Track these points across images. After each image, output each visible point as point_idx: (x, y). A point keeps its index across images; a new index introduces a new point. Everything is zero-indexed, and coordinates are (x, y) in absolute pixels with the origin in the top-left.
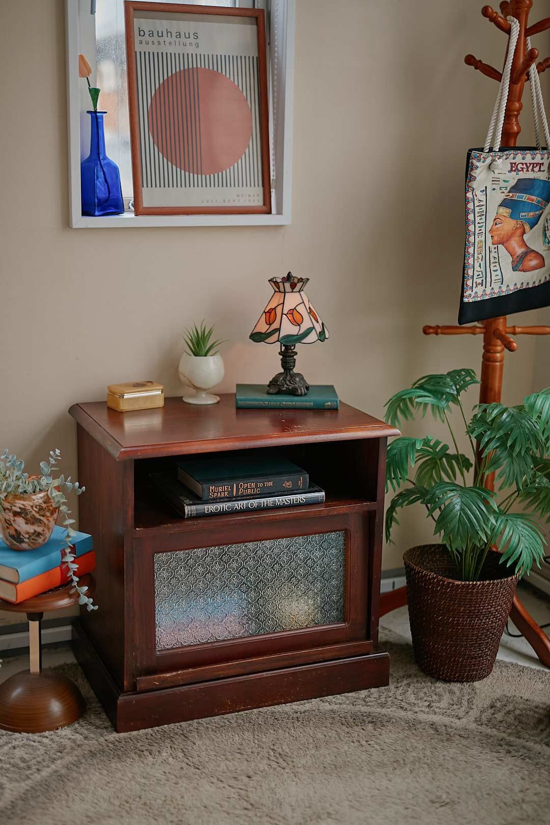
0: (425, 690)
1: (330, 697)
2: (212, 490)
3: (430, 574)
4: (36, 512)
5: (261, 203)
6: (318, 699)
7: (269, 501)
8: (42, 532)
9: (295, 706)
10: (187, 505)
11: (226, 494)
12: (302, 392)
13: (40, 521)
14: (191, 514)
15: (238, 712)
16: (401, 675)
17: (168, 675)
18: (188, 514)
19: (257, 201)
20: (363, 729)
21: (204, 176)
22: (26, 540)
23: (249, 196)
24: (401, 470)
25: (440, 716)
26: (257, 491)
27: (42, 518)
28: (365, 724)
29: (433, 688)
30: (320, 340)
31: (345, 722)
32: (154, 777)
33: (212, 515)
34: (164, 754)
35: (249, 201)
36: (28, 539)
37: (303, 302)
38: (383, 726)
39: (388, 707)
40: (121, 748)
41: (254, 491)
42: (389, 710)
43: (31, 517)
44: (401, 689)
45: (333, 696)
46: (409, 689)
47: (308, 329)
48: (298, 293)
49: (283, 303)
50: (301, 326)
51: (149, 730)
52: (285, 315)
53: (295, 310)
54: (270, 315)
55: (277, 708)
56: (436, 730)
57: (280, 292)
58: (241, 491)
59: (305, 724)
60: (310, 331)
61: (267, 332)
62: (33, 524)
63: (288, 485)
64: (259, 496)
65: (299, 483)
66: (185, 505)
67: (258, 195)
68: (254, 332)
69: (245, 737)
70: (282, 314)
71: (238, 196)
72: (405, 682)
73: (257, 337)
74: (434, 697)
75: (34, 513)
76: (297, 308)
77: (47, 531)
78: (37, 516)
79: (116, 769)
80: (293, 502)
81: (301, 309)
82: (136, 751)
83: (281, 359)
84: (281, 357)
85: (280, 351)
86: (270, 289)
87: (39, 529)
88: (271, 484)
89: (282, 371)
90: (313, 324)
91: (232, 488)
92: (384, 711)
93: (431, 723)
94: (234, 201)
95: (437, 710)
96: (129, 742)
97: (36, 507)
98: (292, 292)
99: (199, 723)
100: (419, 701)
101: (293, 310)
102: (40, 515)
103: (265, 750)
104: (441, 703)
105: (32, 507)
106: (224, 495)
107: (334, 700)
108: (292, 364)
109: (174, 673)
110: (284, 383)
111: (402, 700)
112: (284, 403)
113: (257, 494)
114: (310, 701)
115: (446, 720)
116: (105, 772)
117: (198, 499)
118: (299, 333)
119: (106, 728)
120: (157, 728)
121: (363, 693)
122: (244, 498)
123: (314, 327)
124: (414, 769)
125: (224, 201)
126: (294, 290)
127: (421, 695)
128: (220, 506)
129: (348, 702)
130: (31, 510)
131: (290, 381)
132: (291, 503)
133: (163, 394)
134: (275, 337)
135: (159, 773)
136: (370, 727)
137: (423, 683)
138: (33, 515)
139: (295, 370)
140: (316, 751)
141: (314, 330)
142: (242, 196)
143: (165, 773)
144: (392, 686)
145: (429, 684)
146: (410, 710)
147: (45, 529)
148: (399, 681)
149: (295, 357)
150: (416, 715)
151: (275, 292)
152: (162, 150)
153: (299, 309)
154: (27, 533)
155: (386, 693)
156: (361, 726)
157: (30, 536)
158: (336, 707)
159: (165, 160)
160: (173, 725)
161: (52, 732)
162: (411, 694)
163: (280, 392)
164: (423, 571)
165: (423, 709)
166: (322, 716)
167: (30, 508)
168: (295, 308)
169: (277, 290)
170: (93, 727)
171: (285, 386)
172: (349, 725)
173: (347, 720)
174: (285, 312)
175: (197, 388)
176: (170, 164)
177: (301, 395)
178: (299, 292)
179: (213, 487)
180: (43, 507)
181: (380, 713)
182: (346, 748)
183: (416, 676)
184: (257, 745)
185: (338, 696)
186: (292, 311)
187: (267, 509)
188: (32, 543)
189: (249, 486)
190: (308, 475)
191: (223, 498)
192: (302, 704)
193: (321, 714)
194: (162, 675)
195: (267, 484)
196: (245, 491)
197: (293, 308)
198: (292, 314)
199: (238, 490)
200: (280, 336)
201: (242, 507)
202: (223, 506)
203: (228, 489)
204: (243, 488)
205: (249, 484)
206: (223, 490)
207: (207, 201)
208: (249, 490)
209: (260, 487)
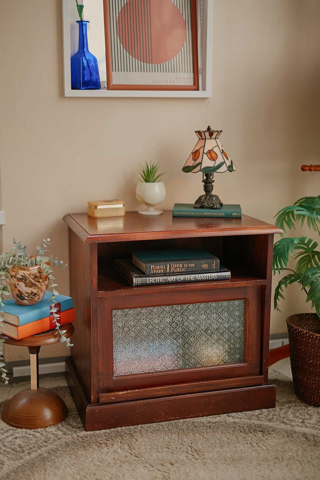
0: (301, 411)
1: (234, 414)
2: (153, 268)
3: (304, 331)
4: (32, 278)
5: (192, 84)
6: (225, 415)
7: (192, 277)
8: (37, 293)
9: (209, 419)
10: (135, 277)
11: (162, 271)
12: (217, 207)
13: (35, 285)
14: (138, 284)
15: (169, 421)
16: (285, 401)
17: (121, 393)
18: (135, 284)
19: (190, 82)
20: (255, 435)
21: (153, 65)
22: (26, 298)
23: (184, 79)
24: (284, 259)
25: (310, 429)
26: (183, 270)
27: (36, 283)
28: (256, 432)
29: (306, 410)
30: (228, 170)
31: (243, 430)
32: (107, 461)
33: (152, 285)
34: (115, 446)
35: (184, 82)
36: (28, 297)
37: (218, 146)
38: (269, 434)
39: (274, 421)
40: (87, 441)
41: (181, 270)
42: (274, 423)
43: (29, 282)
44: (284, 410)
45: (236, 413)
46: (289, 411)
47: (221, 163)
48: (214, 140)
49: (204, 146)
50: (216, 161)
51: (108, 431)
52: (205, 153)
53: (212, 150)
54: (196, 154)
55: (197, 419)
56: (307, 438)
57: (202, 139)
58: (173, 269)
59: (215, 431)
60: (222, 164)
61: (194, 165)
62: (31, 287)
64: (185, 273)
65: (213, 266)
66: (133, 277)
67: (190, 78)
68: (185, 166)
69: (173, 438)
71: (176, 78)
72: (287, 406)
73: (187, 169)
74: (307, 416)
75: (31, 279)
76: (213, 149)
77: (40, 292)
78: (33, 281)
79: (82, 455)
80: (208, 278)
81: (216, 150)
82: (97, 443)
83: (204, 186)
84: (204, 184)
85: (203, 180)
86: (196, 138)
87: (35, 291)
88: (193, 265)
89: (204, 193)
90: (224, 160)
91: (166, 267)
92: (270, 424)
93: (304, 433)
94: (174, 82)
95: (308, 425)
96: (93, 438)
97: (33, 276)
98: (211, 139)
99: (142, 427)
100: (296, 419)
101: (211, 150)
102: (35, 281)
103: (185, 447)
104: (312, 420)
105: (30, 275)
106: (161, 271)
107: (236, 416)
108: (211, 188)
109: (125, 392)
110: (205, 201)
111: (284, 418)
112: (205, 213)
113: (183, 272)
114: (219, 415)
115: (314, 432)
116: (74, 457)
117: (142, 274)
118: (215, 166)
119: (79, 428)
120: (113, 429)
121: (257, 412)
122: (174, 274)
123: (225, 162)
124: (289, 463)
125: (167, 82)
127: (298, 414)
128: (158, 279)
129: (246, 417)
130: (29, 277)
131: (209, 199)
133: (124, 207)
134: (198, 168)
135: (110, 459)
136: (260, 434)
137: (299, 407)
138: (30, 281)
139: (213, 193)
140: (220, 449)
141: (225, 164)
142: (179, 78)
143: (114, 459)
144: (277, 408)
145: (304, 407)
146: (289, 424)
147: (39, 291)
148: (283, 405)
149: (213, 184)
150: (293, 427)
151: (199, 139)
152: (125, 47)
153: (214, 150)
154: (27, 293)
155: (273, 413)
156: (254, 433)
157: (29, 295)
158: (237, 420)
159: (128, 54)
160: (124, 427)
161: (42, 429)
162: (290, 414)
163: (202, 207)
164: (299, 329)
165: (298, 424)
166: (227, 426)
167: (28, 275)
168: (212, 149)
169: (200, 138)
170: (71, 427)
171: (206, 202)
172: (245, 432)
173: (244, 429)
174: (206, 151)
175: (147, 204)
176: (131, 56)
177: (216, 209)
178: (215, 138)
179: (153, 266)
180: (37, 275)
181: (267, 426)
182: (242, 447)
183: (294, 402)
184: (180, 443)
185: (240, 413)
186: (210, 152)
187: (190, 282)
188: (30, 300)
189: (178, 266)
190: (219, 260)
191: (160, 274)
192: (214, 418)
193: (226, 424)
194: (116, 393)
195: (190, 265)
196: (175, 269)
197: (211, 149)
198: (210, 153)
199: (170, 268)
200: (202, 167)
201: (173, 280)
202: (160, 279)
203: (163, 268)
204: (174, 268)
205: (178, 265)
206: (160, 268)
207: (156, 82)
208: (178, 269)
209: (185, 267)
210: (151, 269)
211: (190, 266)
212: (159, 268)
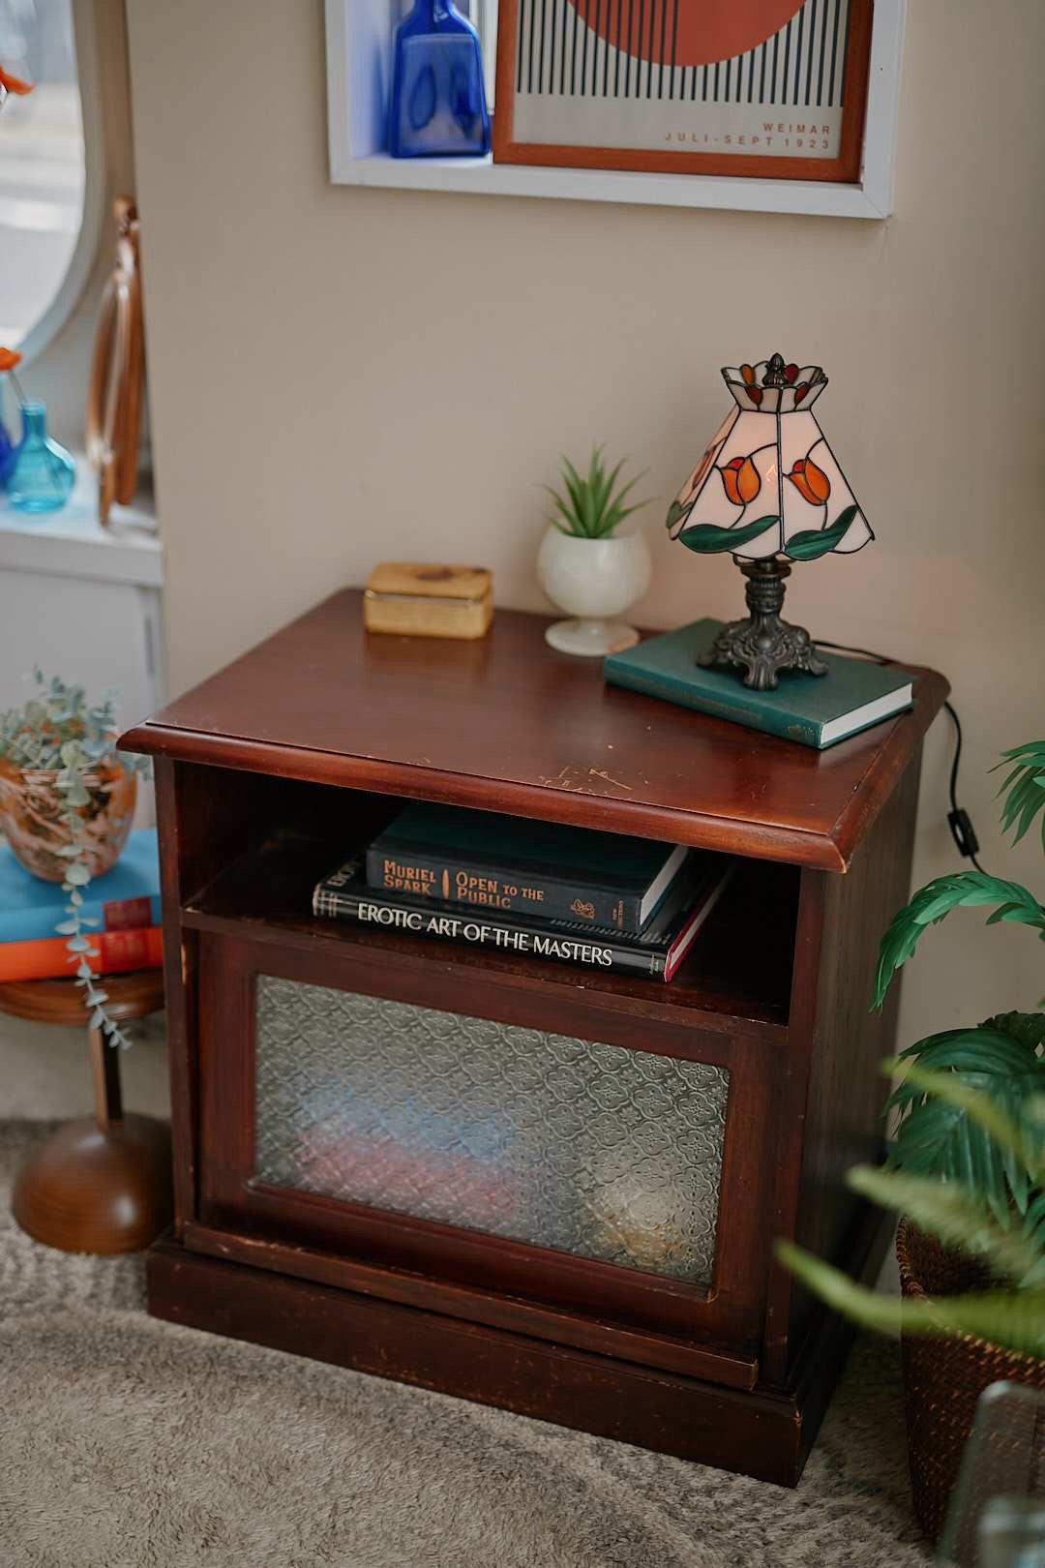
1: (629, 1448)
2: (391, 870)
5: (832, 152)
7: (517, 937)
10: (325, 887)
11: (425, 888)
14: (324, 912)
16: (863, 1478)
17: (249, 1242)
18: (317, 910)
19: (824, 146)
21: (678, 70)
23: (801, 129)
26: (501, 903)
29: (882, 1553)
33: (371, 928)
34: (152, 1402)
35: (800, 143)
37: (778, 444)
39: (714, 1541)
41: (494, 900)
42: (703, 1550)
43: (26, 818)
44: (809, 1512)
45: (637, 1449)
46: (825, 1524)
47: (763, 519)
48: (773, 418)
49: (727, 438)
50: (749, 506)
52: (720, 469)
53: (748, 461)
58: (463, 891)
60: (765, 524)
61: (683, 506)
63: (583, 908)
65: (615, 916)
66: (316, 886)
67: (826, 130)
70: (715, 466)
71: (768, 127)
72: (845, 1501)
76: (754, 457)
80: (579, 957)
81: (765, 462)
83: (746, 585)
88: (539, 895)
89: (747, 614)
90: (781, 508)
91: (439, 877)
94: (755, 140)
98: (759, 411)
101: (744, 459)
106: (420, 889)
109: (262, 1244)
111: (767, 1543)
113: (499, 910)
118: (737, 527)
123: (778, 518)
125: (728, 140)
126: (763, 407)
127: (832, 1554)
128: (395, 914)
129: (646, 1480)
132: (572, 956)
134: (680, 524)
137: (879, 1527)
141: (777, 526)
142: (780, 127)
145: (891, 1537)
148: (835, 1489)
153: (760, 458)
155: (759, 1504)
158: (602, 1480)
159: (581, 23)
162: (810, 1539)
168: (750, 457)
174: (723, 461)
176: (591, 33)
177: (755, 688)
178: (778, 412)
179: (393, 863)
181: (668, 1549)
185: (649, 1455)
186: (737, 463)
187: (510, 955)
189: (484, 885)
190: (639, 902)
191: (417, 896)
193: (550, 1476)
194: (236, 1237)
195: (527, 893)
196: (473, 894)
197: (745, 456)
198: (738, 471)
199: (453, 886)
200: (688, 526)
201: (446, 930)
202: (401, 916)
203: (429, 877)
204: (467, 886)
205: (480, 880)
206: (417, 878)
207: (682, 138)
208: (480, 894)
209: (509, 896)
210: (387, 871)
211: (524, 895)
212: (415, 875)
